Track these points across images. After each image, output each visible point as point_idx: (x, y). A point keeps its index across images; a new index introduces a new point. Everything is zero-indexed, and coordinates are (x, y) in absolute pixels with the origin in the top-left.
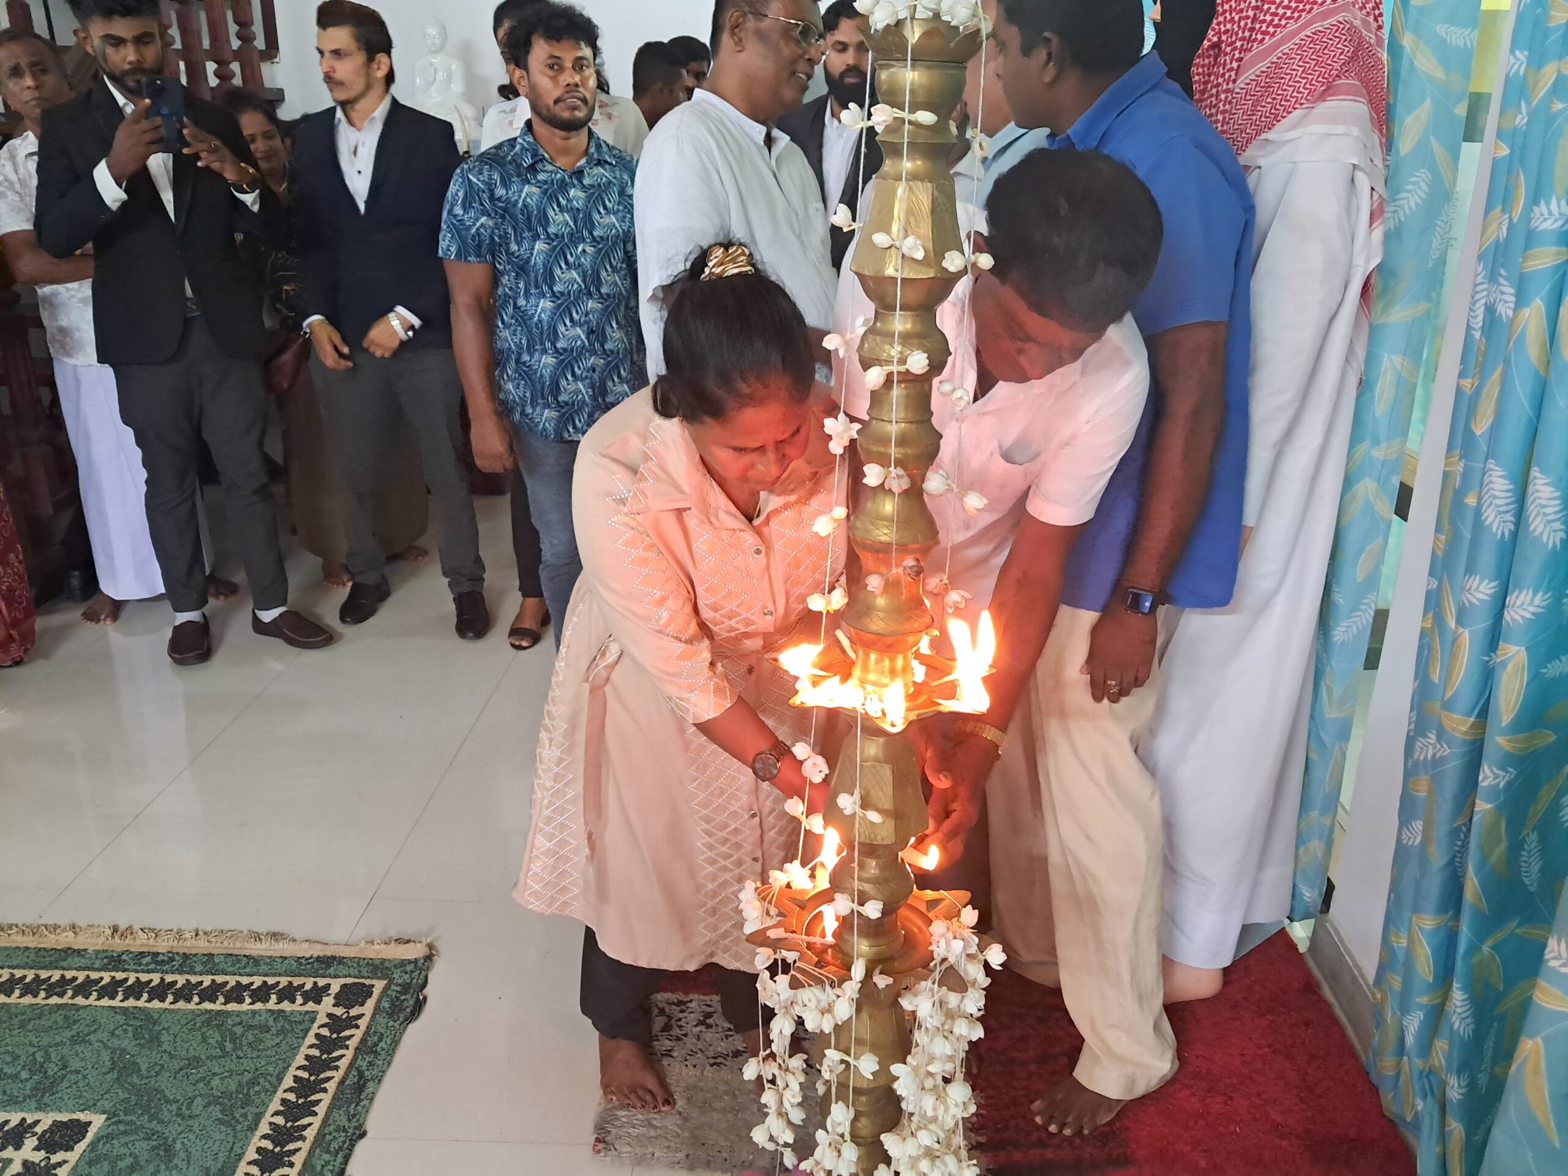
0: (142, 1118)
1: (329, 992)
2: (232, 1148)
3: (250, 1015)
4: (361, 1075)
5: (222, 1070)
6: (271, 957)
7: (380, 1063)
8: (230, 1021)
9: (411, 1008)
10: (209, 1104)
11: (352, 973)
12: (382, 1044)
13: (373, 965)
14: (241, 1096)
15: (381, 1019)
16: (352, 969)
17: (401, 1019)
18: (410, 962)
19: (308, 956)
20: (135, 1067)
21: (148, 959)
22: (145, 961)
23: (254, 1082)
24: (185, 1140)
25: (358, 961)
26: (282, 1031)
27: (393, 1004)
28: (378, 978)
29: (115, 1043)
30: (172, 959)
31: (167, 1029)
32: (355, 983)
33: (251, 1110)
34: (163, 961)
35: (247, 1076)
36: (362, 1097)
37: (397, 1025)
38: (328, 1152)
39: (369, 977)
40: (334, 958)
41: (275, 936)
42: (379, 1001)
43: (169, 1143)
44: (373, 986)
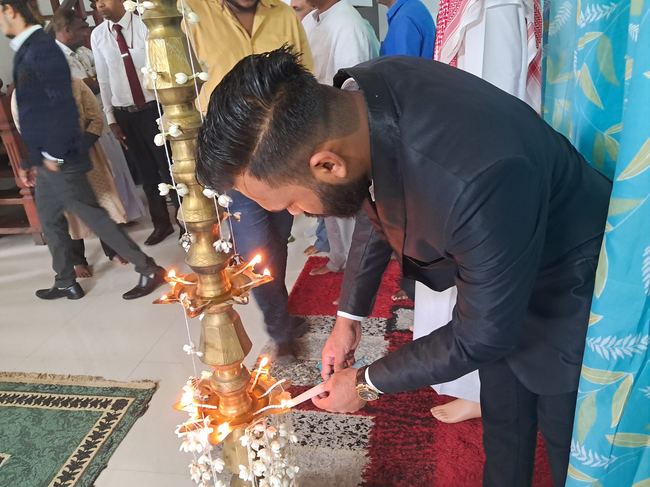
0: (23, 457)
1: (111, 403)
2: (53, 471)
3: (78, 413)
4: (112, 441)
5: (60, 436)
6: (94, 387)
7: (121, 435)
8: (69, 415)
9: (141, 411)
10: (51, 451)
11: (122, 395)
12: (124, 427)
13: (131, 391)
14: (64, 448)
15: (127, 416)
16: (123, 393)
17: (136, 416)
18: (146, 390)
19: (108, 387)
20: (29, 434)
21: (48, 388)
22: (46, 388)
23: (70, 442)
24: (37, 467)
25: (126, 389)
26: (88, 420)
27: (134, 409)
28: (132, 397)
29: (24, 423)
30: (56, 388)
31: (45, 418)
32: (122, 399)
33: (66, 454)
34: (53, 388)
35: (69, 439)
36: (109, 450)
37: (133, 418)
38: (89, 474)
39: (128, 397)
40: (117, 388)
41: (98, 378)
42: (129, 408)
43: (30, 468)
44: (129, 401)
